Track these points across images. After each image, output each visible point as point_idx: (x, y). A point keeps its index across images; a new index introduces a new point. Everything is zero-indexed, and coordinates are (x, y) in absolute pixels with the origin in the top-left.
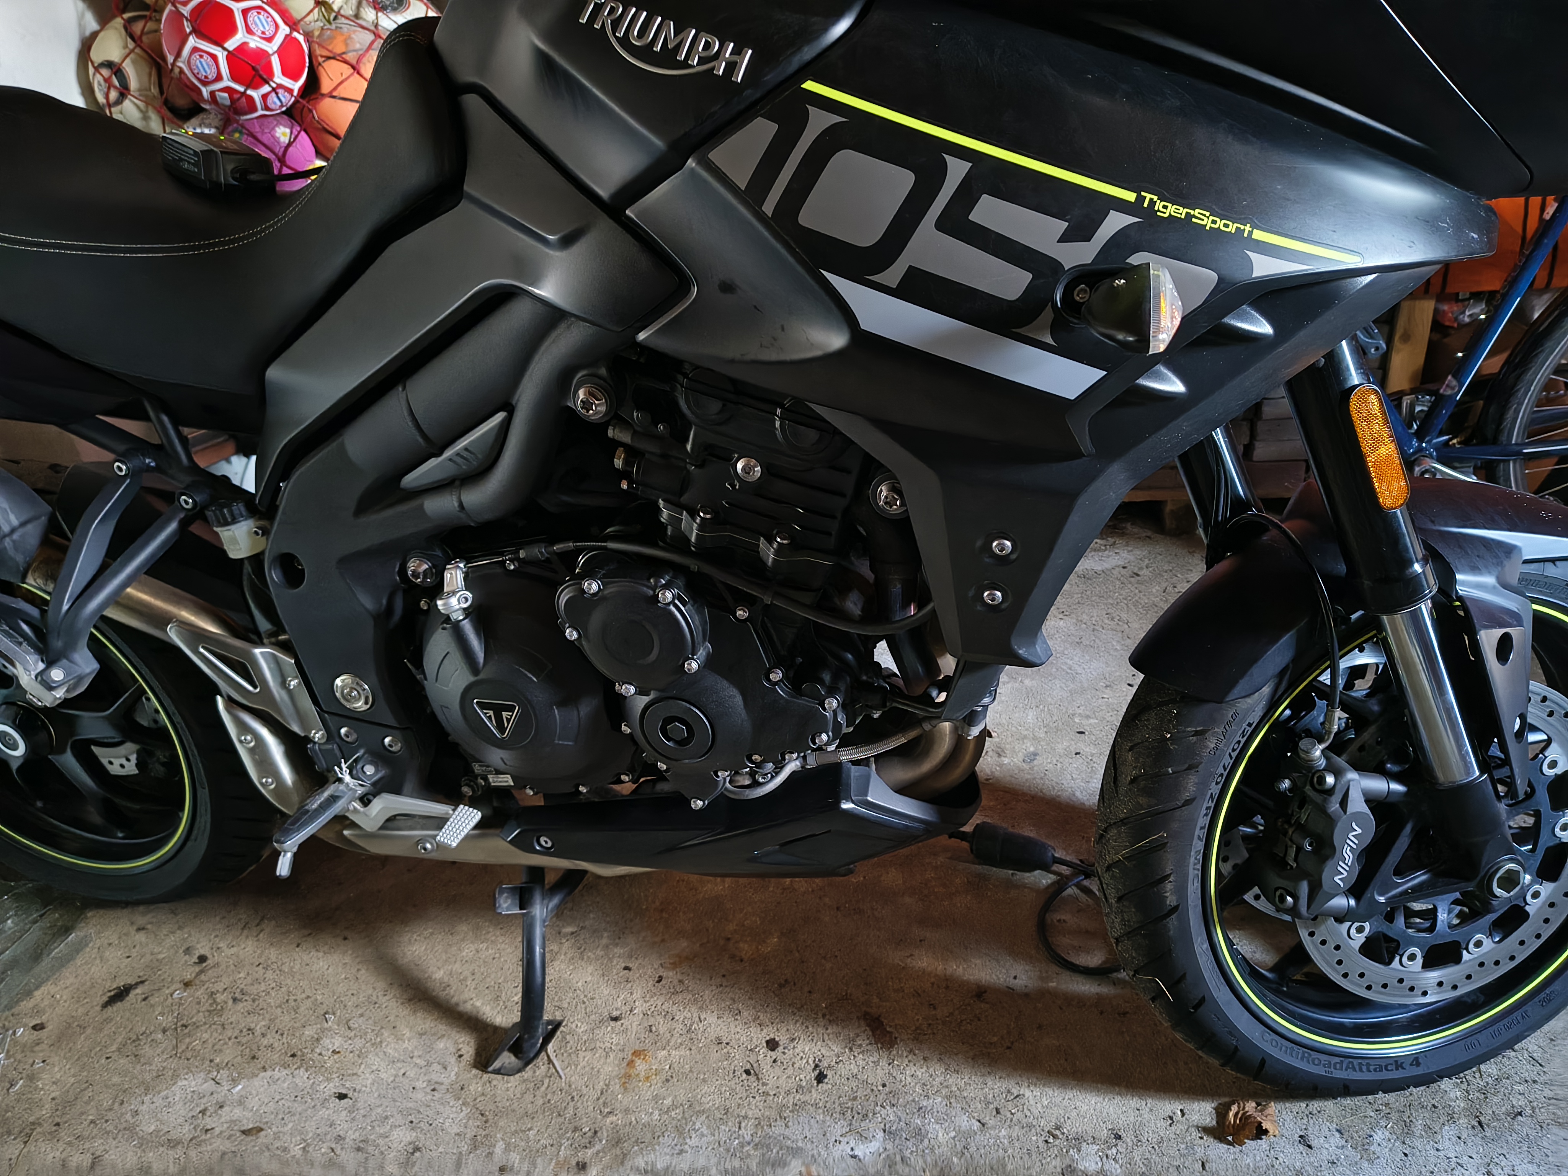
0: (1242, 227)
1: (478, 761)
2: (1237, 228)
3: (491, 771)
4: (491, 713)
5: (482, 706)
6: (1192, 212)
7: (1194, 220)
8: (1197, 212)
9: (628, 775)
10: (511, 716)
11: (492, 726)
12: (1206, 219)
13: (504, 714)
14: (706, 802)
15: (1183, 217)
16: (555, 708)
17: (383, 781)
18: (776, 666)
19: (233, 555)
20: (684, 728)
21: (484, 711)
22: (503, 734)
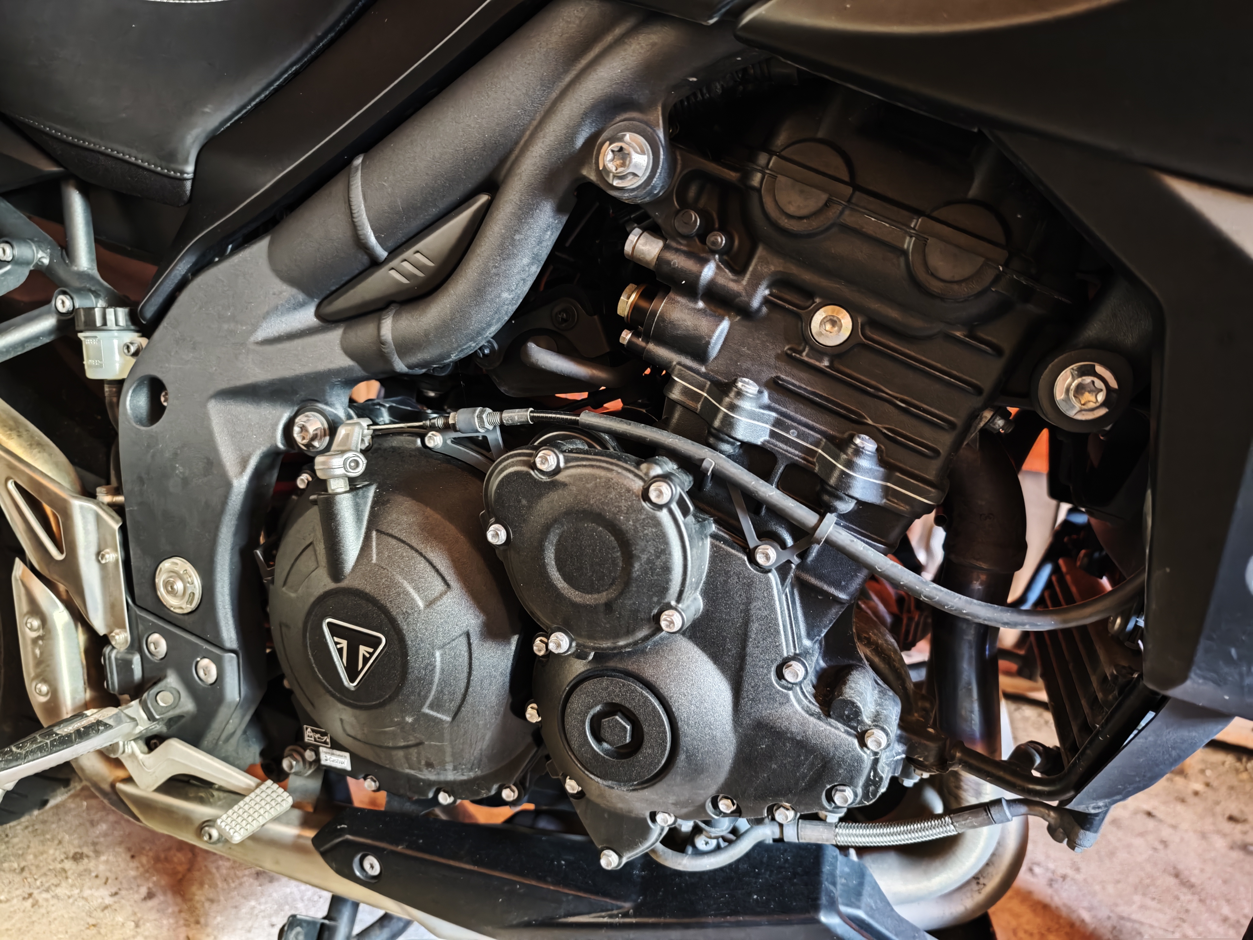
1: (313, 723)
3: (325, 743)
4: (344, 644)
5: (335, 630)
9: (513, 791)
10: (371, 654)
11: (340, 665)
13: (363, 650)
14: (624, 860)
16: (438, 654)
17: (183, 720)
18: (795, 657)
19: (91, 374)
20: (628, 727)
21: (336, 639)
22: (352, 681)
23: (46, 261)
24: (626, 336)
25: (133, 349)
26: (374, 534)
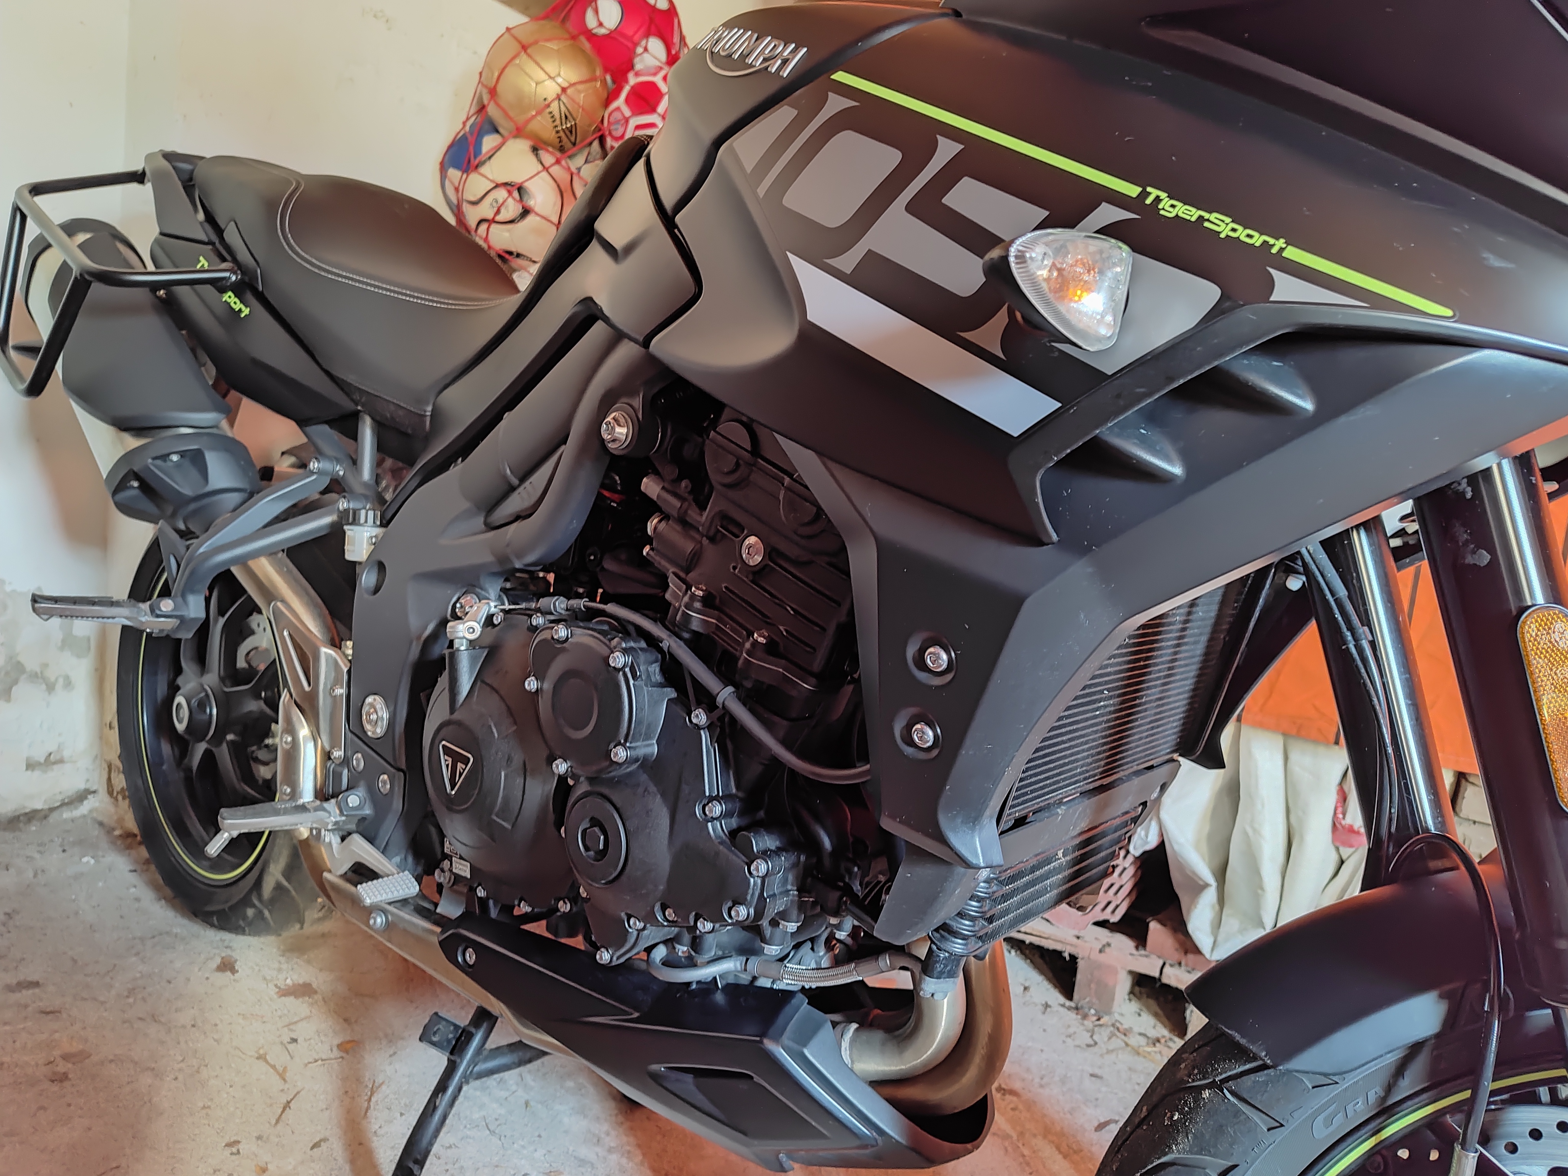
0: (1271, 241)
2: (1265, 242)
3: (455, 852)
4: (450, 761)
5: (447, 751)
6: (1206, 215)
7: (1206, 224)
8: (1213, 216)
10: (464, 770)
11: (447, 778)
12: (1223, 225)
13: (460, 766)
14: (615, 960)
15: (1193, 219)
16: (503, 774)
17: (367, 822)
18: (717, 798)
19: (349, 557)
20: (602, 837)
21: (446, 757)
22: (452, 789)
23: (341, 473)
24: (646, 550)
25: (374, 540)
26: (479, 683)
